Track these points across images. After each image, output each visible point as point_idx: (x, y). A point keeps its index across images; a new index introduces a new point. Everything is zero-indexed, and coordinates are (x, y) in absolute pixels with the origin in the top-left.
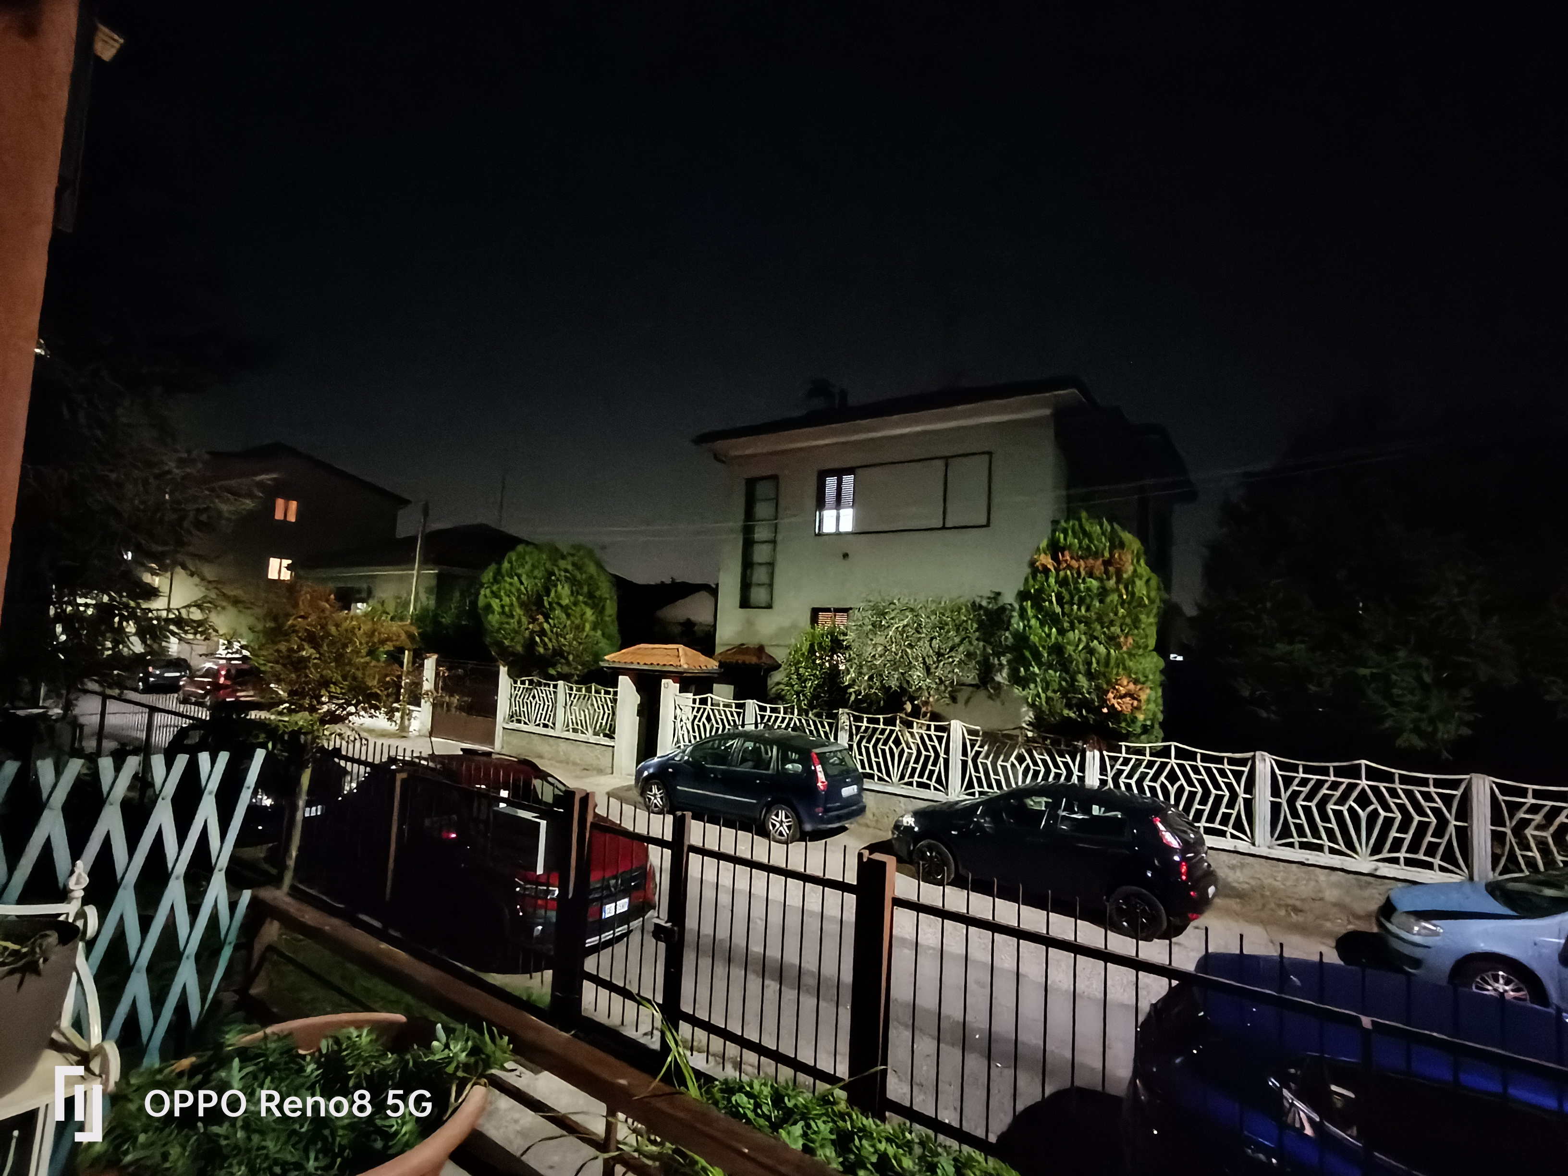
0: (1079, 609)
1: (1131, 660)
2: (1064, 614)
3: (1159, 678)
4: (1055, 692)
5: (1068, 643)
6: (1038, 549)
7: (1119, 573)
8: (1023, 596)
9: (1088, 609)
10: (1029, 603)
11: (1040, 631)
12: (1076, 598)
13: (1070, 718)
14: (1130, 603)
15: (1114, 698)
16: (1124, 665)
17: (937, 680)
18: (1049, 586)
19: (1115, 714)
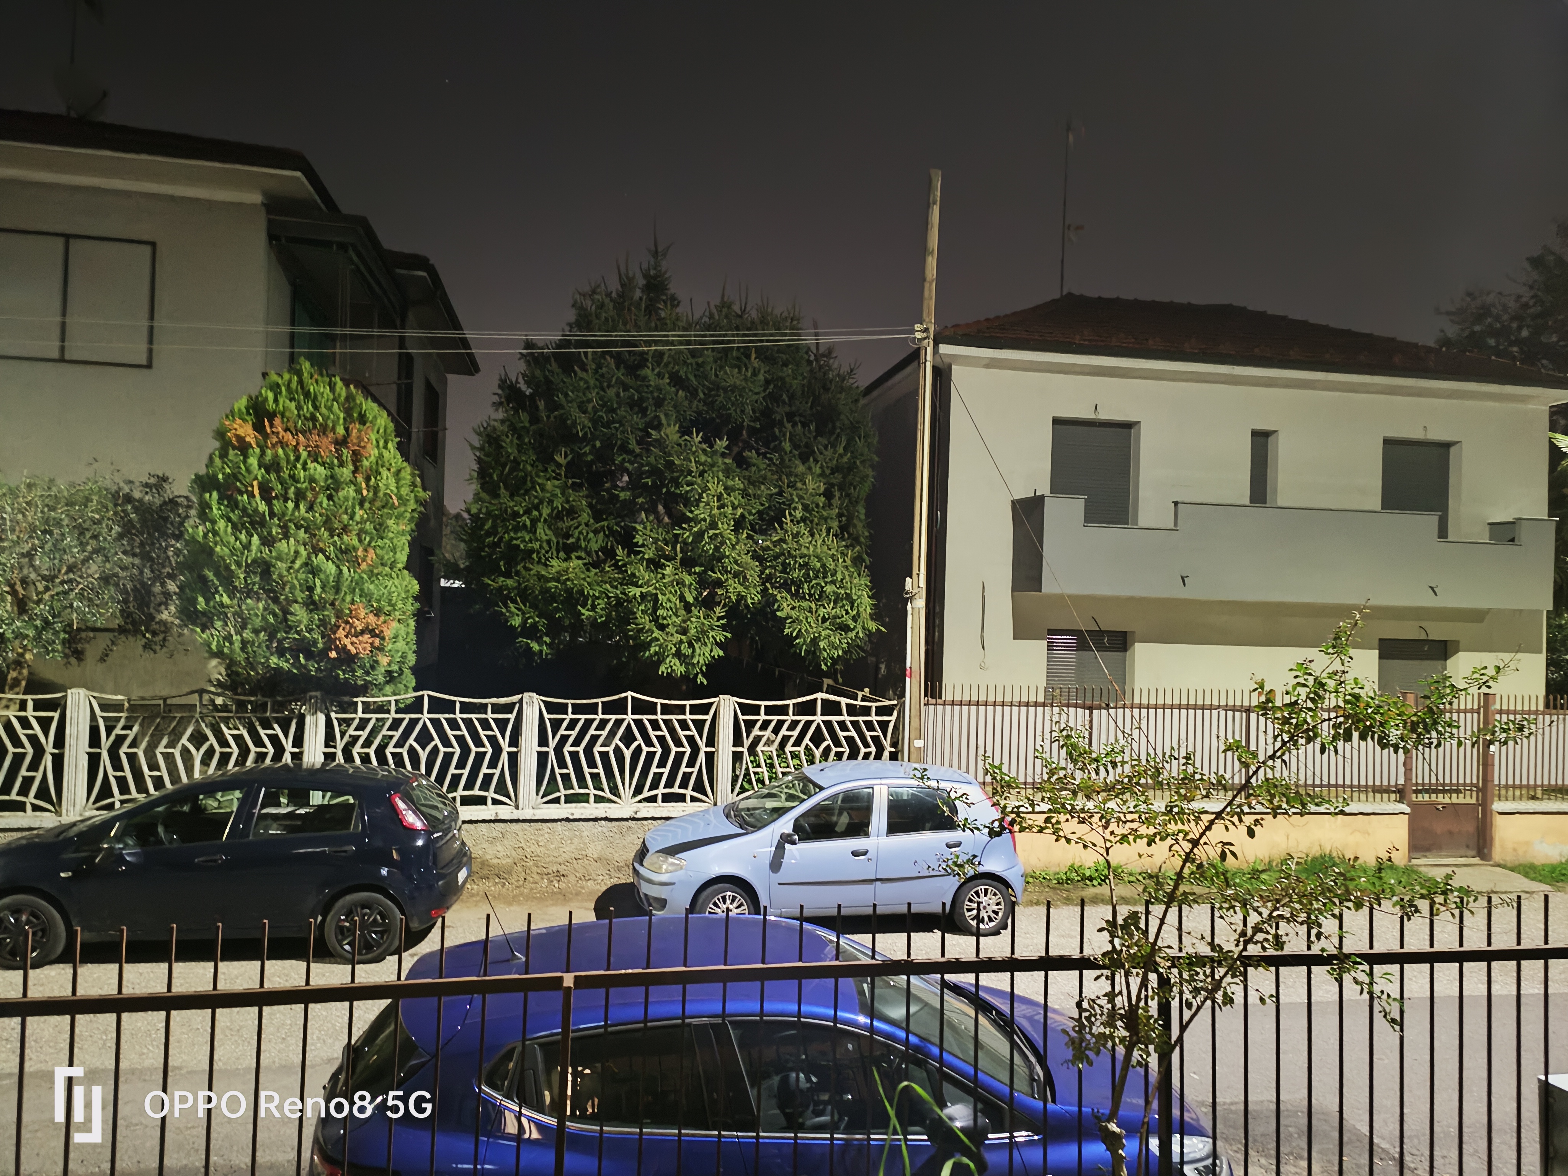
0: (297, 506)
1: (372, 582)
2: (272, 514)
3: (411, 607)
4: (256, 632)
5: (279, 558)
6: (232, 412)
7: (357, 458)
8: (204, 483)
9: (311, 508)
10: (215, 495)
11: (232, 539)
12: (292, 491)
13: (278, 670)
14: (372, 502)
15: (346, 636)
16: (362, 590)
17: (38, 623)
18: (248, 470)
19: (348, 659)
